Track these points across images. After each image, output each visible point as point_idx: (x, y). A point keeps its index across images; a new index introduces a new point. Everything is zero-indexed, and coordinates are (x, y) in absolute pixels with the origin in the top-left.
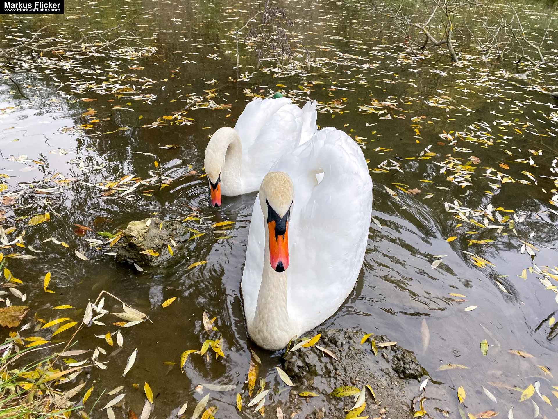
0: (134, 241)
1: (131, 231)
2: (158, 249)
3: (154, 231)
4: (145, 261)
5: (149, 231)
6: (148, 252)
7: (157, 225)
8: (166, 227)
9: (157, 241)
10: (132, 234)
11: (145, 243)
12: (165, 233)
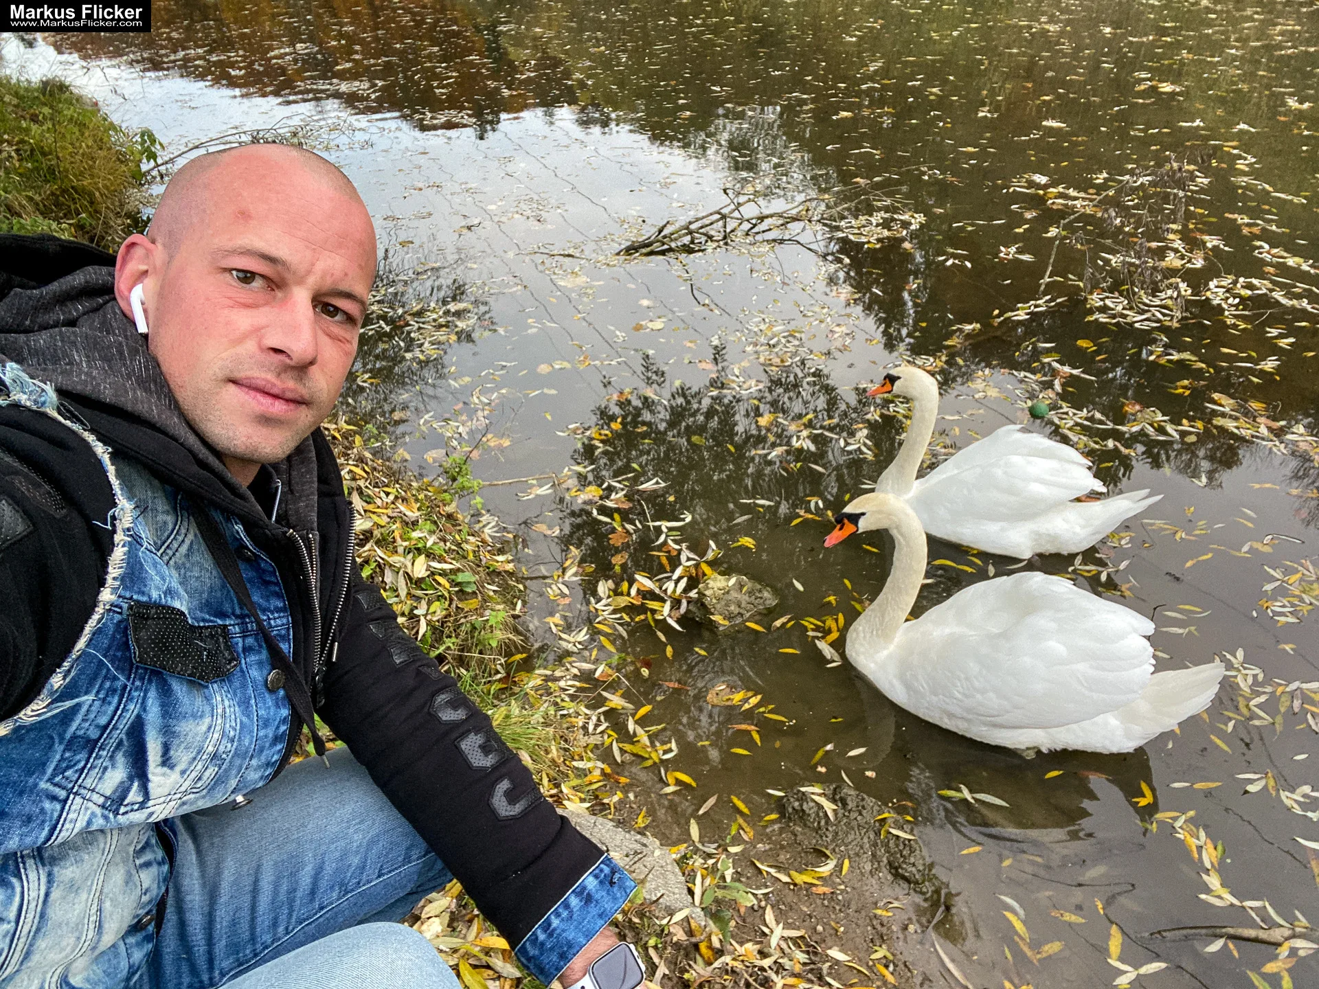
0: (707, 601)
1: (707, 588)
2: (730, 617)
3: (734, 594)
4: (712, 626)
5: (728, 592)
6: (716, 618)
7: (742, 587)
8: (750, 593)
9: (732, 608)
10: (708, 593)
11: (718, 606)
12: (745, 599)
